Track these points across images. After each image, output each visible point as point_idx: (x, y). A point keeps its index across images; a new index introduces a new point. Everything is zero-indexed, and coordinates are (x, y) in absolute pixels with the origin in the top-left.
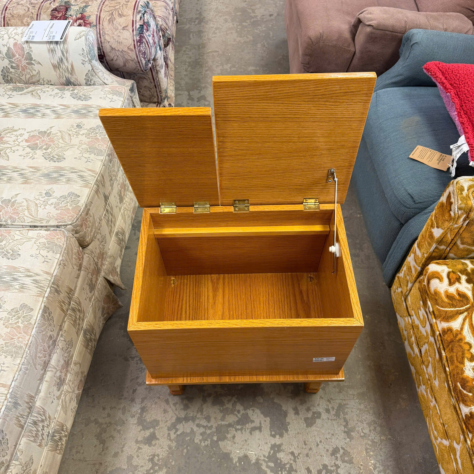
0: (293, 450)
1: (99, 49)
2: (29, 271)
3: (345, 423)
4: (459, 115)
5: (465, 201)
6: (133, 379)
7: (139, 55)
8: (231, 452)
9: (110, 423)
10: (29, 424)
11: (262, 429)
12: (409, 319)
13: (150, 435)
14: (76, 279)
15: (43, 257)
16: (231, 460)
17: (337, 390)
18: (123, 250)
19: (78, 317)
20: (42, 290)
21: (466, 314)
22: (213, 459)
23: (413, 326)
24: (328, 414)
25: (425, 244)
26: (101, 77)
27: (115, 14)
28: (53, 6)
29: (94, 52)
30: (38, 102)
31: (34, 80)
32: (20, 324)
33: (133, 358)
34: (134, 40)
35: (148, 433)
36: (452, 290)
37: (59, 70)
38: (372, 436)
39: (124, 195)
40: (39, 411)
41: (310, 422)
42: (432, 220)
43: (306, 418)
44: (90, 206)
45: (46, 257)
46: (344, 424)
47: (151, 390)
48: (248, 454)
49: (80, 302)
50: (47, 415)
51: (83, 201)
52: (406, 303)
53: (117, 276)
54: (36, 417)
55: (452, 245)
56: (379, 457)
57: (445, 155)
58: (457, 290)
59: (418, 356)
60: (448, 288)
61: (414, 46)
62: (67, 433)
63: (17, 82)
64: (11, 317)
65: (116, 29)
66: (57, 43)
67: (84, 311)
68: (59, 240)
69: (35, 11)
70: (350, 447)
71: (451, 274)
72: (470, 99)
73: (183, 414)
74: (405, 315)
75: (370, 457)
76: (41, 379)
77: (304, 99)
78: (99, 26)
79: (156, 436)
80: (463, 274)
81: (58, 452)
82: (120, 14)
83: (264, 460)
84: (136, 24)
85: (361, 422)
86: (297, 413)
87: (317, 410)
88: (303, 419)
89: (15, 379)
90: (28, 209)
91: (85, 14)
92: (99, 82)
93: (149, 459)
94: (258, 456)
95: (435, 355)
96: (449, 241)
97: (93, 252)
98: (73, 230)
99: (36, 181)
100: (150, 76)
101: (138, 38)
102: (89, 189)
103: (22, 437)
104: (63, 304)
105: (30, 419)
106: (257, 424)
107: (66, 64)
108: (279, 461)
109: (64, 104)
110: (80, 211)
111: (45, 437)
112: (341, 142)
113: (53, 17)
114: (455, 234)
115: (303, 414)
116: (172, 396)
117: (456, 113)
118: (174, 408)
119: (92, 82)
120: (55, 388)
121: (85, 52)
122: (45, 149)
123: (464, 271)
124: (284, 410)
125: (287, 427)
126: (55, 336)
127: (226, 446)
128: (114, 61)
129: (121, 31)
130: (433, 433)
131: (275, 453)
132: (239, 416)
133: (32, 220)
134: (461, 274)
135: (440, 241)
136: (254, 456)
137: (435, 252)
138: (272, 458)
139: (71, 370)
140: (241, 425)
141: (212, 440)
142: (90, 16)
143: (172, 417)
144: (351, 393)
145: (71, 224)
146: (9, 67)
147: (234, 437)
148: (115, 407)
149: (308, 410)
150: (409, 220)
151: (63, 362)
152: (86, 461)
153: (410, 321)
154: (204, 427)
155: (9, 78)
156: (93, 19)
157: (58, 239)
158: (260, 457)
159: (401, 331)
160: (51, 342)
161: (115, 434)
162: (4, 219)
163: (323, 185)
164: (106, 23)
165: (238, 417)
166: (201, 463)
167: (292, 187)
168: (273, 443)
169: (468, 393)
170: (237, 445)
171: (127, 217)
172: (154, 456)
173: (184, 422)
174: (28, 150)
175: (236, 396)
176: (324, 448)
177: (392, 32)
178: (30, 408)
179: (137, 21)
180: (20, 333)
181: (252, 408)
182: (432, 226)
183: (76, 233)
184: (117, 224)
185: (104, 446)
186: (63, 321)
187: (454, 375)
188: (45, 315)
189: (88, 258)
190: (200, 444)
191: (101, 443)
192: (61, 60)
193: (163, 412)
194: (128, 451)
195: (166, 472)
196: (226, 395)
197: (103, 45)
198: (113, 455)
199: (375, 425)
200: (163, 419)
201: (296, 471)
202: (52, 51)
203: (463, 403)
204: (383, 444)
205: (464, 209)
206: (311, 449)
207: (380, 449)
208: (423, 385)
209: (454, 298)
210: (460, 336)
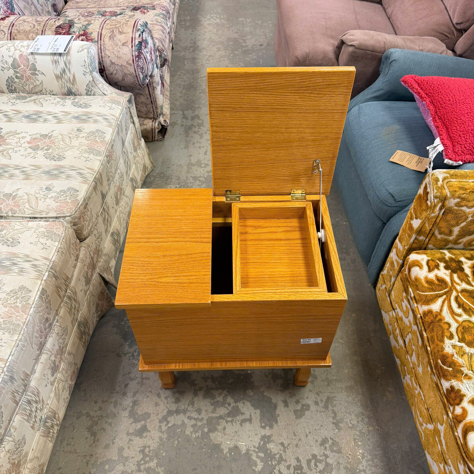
0: (282, 440)
1: (100, 63)
2: (28, 256)
3: (333, 415)
4: (434, 120)
5: (440, 191)
6: (125, 374)
7: (137, 69)
8: (222, 443)
9: (101, 416)
10: (23, 402)
11: (253, 421)
12: (394, 312)
13: (141, 427)
14: (73, 268)
15: (42, 244)
16: (222, 451)
17: (326, 384)
18: (118, 253)
19: (73, 306)
20: (41, 273)
21: (444, 297)
22: (204, 450)
23: (398, 319)
24: (317, 407)
25: (406, 237)
26: (101, 88)
27: (116, 31)
28: (58, 24)
29: (95, 64)
30: (41, 109)
31: (37, 90)
32: (18, 304)
33: (125, 354)
34: (133, 56)
35: (139, 426)
36: (432, 276)
37: (62, 80)
38: (360, 427)
39: (120, 198)
40: (34, 391)
41: (299, 414)
42: (411, 213)
43: (296, 410)
44: (88, 201)
45: (46, 244)
47: (143, 384)
48: (238, 445)
49: (76, 292)
50: (41, 398)
51: (81, 195)
52: (390, 298)
53: (112, 276)
54: (31, 396)
55: (430, 235)
56: (367, 446)
57: (423, 158)
58: (436, 276)
59: (402, 347)
60: (427, 274)
61: (392, 63)
62: (58, 423)
63: (20, 92)
64: (9, 297)
65: (117, 45)
66: (60, 54)
67: (79, 302)
68: (58, 230)
69: (40, 28)
70: (339, 437)
71: (431, 262)
72: (444, 105)
73: (174, 407)
74: (389, 310)
75: (358, 447)
76: (37, 359)
77: (290, 90)
78: (101, 42)
79: (147, 428)
80: (442, 262)
81: (50, 439)
82: (120, 32)
83: (254, 451)
84: (135, 40)
85: (349, 414)
86: (286, 405)
87: (306, 402)
88: (292, 411)
89: (12, 353)
90: (28, 202)
91: (87, 31)
92: (99, 93)
93: (140, 450)
94: (248, 447)
95: (418, 342)
96: (428, 232)
97: (89, 246)
98: (71, 222)
99: (37, 177)
100: (147, 92)
101: (137, 54)
102: (87, 185)
103: (16, 415)
104: (60, 290)
105: (25, 398)
106: (247, 416)
107: (68, 75)
108: (269, 451)
109: (66, 111)
110: (78, 204)
111: (38, 420)
112: (324, 133)
113: (57, 33)
114: (433, 223)
115: (292, 406)
116: (164, 390)
117: (431, 118)
118: (165, 401)
119: (93, 92)
120: (50, 372)
121: (87, 63)
122: (46, 150)
123: (442, 260)
124: (273, 403)
125: (277, 419)
126: (52, 319)
127: (217, 437)
128: (114, 75)
129: (121, 47)
130: (419, 420)
131: (265, 444)
132: (230, 408)
133: (32, 212)
134: (440, 261)
135: (419, 232)
136: (245, 447)
137: (415, 243)
138: (262, 448)
139: (65, 359)
140: (231, 417)
141: (203, 432)
142: (92, 33)
143: (163, 410)
144: (339, 386)
145: (69, 216)
146: (14, 77)
147: (224, 429)
148: (107, 401)
149: (297, 402)
150: (390, 218)
151: (58, 347)
152: (76, 453)
153: (394, 314)
154: (195, 419)
155: (13, 88)
156: (95, 35)
157: (56, 228)
158: (251, 447)
159: (386, 327)
160: (47, 324)
161: (106, 426)
162: (5, 211)
163: (308, 176)
164: (107, 40)
165: (229, 410)
166: (192, 454)
167: (280, 178)
168: (263, 434)
169: (448, 368)
170: (227, 436)
171: (122, 220)
172: (145, 447)
173: (175, 415)
174: (30, 150)
175: (227, 390)
176: (314, 438)
177: (373, 51)
178: (25, 386)
179: (136, 38)
180: (18, 312)
181: (242, 401)
182: (412, 218)
183: (74, 225)
184: (113, 224)
185: (95, 438)
186: (59, 307)
187: (435, 353)
188: (43, 297)
189: (85, 251)
190: (191, 436)
191: (92, 435)
192: (64, 71)
193: (154, 405)
194: (119, 443)
195: (157, 463)
196: (217, 389)
197: (103, 60)
198: (104, 447)
199: (363, 417)
200: (154, 412)
201: (286, 461)
202: (56, 62)
203: (444, 378)
204: (370, 434)
205: (439, 198)
206: (300, 440)
207: (368, 439)
208: (408, 374)
209: (433, 284)
210: (439, 317)
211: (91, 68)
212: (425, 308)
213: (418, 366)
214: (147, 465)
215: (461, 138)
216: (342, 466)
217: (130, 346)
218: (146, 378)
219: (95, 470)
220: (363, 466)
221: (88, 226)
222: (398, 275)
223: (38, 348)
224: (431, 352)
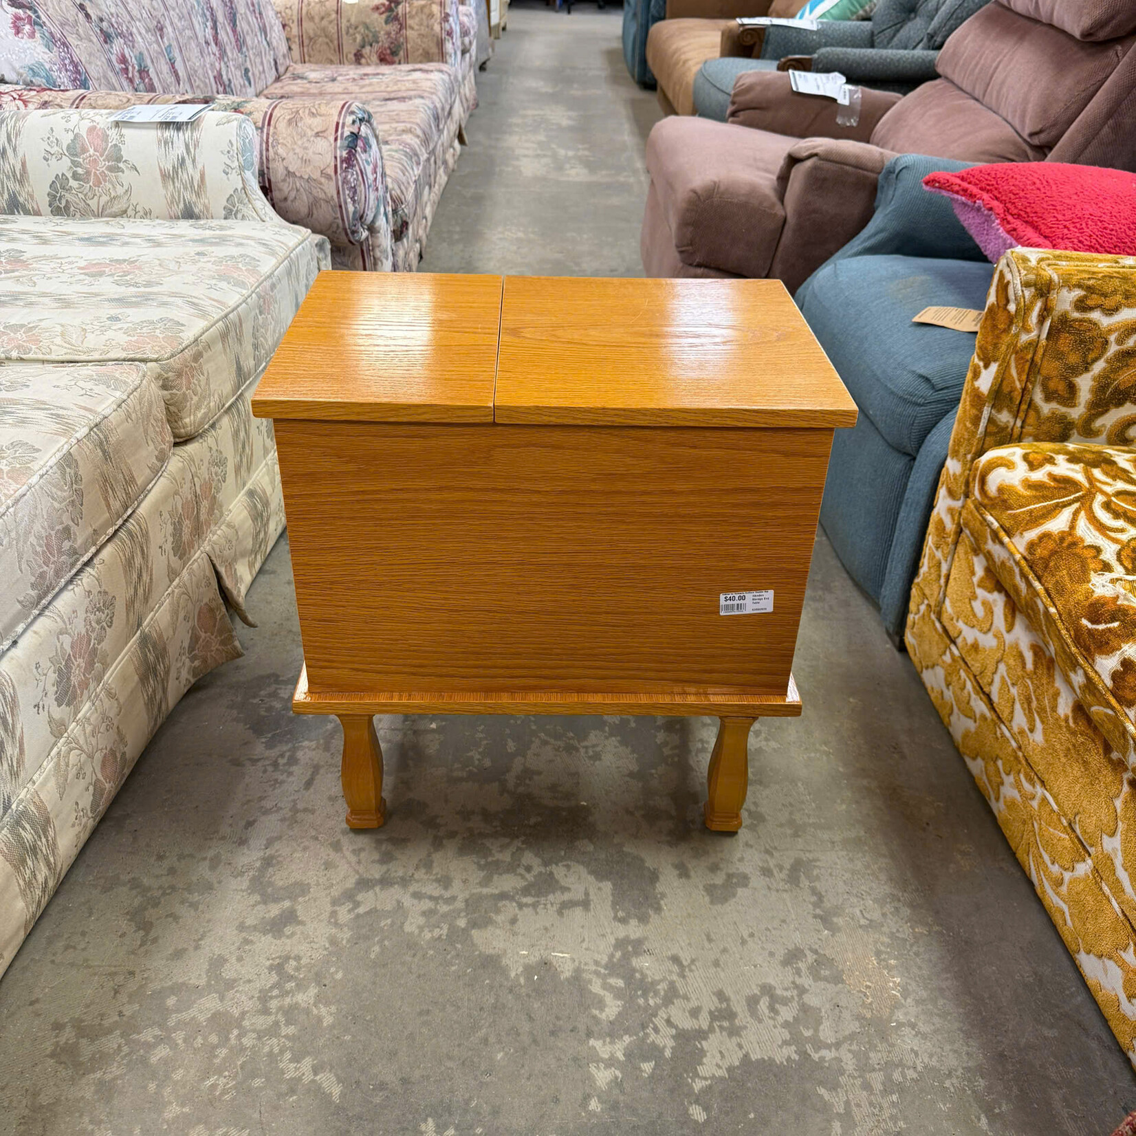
0: (675, 950)
2: (42, 403)
3: (814, 899)
5: (1034, 272)
6: (249, 801)
7: (343, 189)
8: (505, 954)
9: (173, 888)
11: (592, 906)
12: (953, 648)
13: (281, 915)
14: (149, 471)
15: (83, 389)
16: (504, 971)
17: (789, 832)
18: (259, 559)
20: (70, 428)
21: (1076, 505)
22: (453, 968)
23: (965, 656)
24: (767, 879)
25: (967, 430)
26: (259, 211)
27: (304, 113)
29: (252, 155)
30: (118, 231)
31: (116, 208)
33: (254, 761)
34: (336, 158)
35: (274, 910)
36: (1039, 475)
37: (174, 183)
38: (892, 924)
41: (720, 894)
42: (973, 366)
43: (710, 885)
44: (205, 350)
45: (91, 390)
46: (812, 900)
47: (296, 822)
48: (551, 958)
49: (148, 537)
51: (188, 335)
52: (941, 621)
55: (1024, 407)
56: (915, 970)
58: (1051, 475)
59: (985, 717)
60: (1027, 475)
61: (901, 174)
62: (52, 860)
65: (303, 135)
66: (179, 127)
67: (151, 572)
70: (833, 948)
71: (1032, 456)
73: (376, 872)
75: (890, 971)
78: (268, 130)
79: (297, 917)
80: (1060, 454)
81: (22, 884)
82: (313, 113)
83: (597, 973)
84: (343, 127)
85: (857, 896)
86: (684, 873)
87: (738, 869)
88: (701, 887)
90: (63, 336)
92: (254, 218)
93: (271, 965)
94: (580, 963)
96: (1017, 396)
97: (193, 461)
98: (159, 377)
99: (91, 305)
101: (344, 154)
102: (204, 322)
104: (110, 490)
106: (577, 893)
107: (191, 171)
108: (638, 975)
109: (174, 233)
110: (180, 345)
114: (1027, 367)
115: (700, 876)
116: (351, 835)
117: (998, 221)
118: (353, 859)
119: (240, 216)
120: (52, 676)
121: (235, 148)
122: (120, 276)
123: (1060, 451)
124: (649, 869)
125: (658, 903)
126: (79, 541)
127: (490, 940)
128: (289, 202)
129: (312, 139)
130: (1050, 878)
131: (626, 957)
132: (529, 877)
133: (69, 351)
134: (1055, 454)
135: (999, 396)
136: (569, 963)
137: (990, 434)
138: (619, 967)
139: (96, 698)
140: (533, 896)
141: (453, 930)
143: (345, 878)
144: (826, 837)
145: (156, 361)
146: (69, 175)
147: (513, 921)
148: (191, 856)
149: (714, 868)
151: (84, 631)
152: (88, 967)
154: (431, 898)
155: (63, 204)
157: (121, 373)
158: (586, 964)
160: (67, 544)
161: (183, 910)
164: (282, 126)
165: (526, 880)
166: (419, 977)
168: (621, 936)
169: (1109, 626)
170: (520, 938)
172: (287, 958)
173: (377, 889)
174: (82, 277)
175: (523, 838)
176: (763, 948)
177: (857, 167)
179: (347, 125)
181: (565, 863)
182: (976, 377)
183: (165, 387)
184: (255, 474)
185: (147, 933)
186: (103, 529)
187: (1069, 612)
189: (182, 464)
190: (419, 935)
191: (139, 928)
192: (182, 163)
193: (323, 867)
194: (212, 947)
195: (318, 996)
196: (495, 835)
197: (270, 166)
198: (171, 955)
199: (896, 904)
200: (321, 881)
201: (686, 998)
202: (167, 143)
203: (1102, 653)
204: (921, 942)
205: (1035, 285)
206: (725, 950)
207: (915, 954)
208: (1008, 774)
209: (1046, 487)
210: (1070, 539)
211: (241, 159)
212: (1032, 534)
213: (1032, 731)
214: (288, 1000)
215: (1069, 230)
216: (846, 1015)
217: (270, 745)
218: (305, 810)
219: (136, 1007)
220: (906, 1014)
221: (198, 407)
222: (956, 543)
223: (33, 579)
224: (1060, 615)
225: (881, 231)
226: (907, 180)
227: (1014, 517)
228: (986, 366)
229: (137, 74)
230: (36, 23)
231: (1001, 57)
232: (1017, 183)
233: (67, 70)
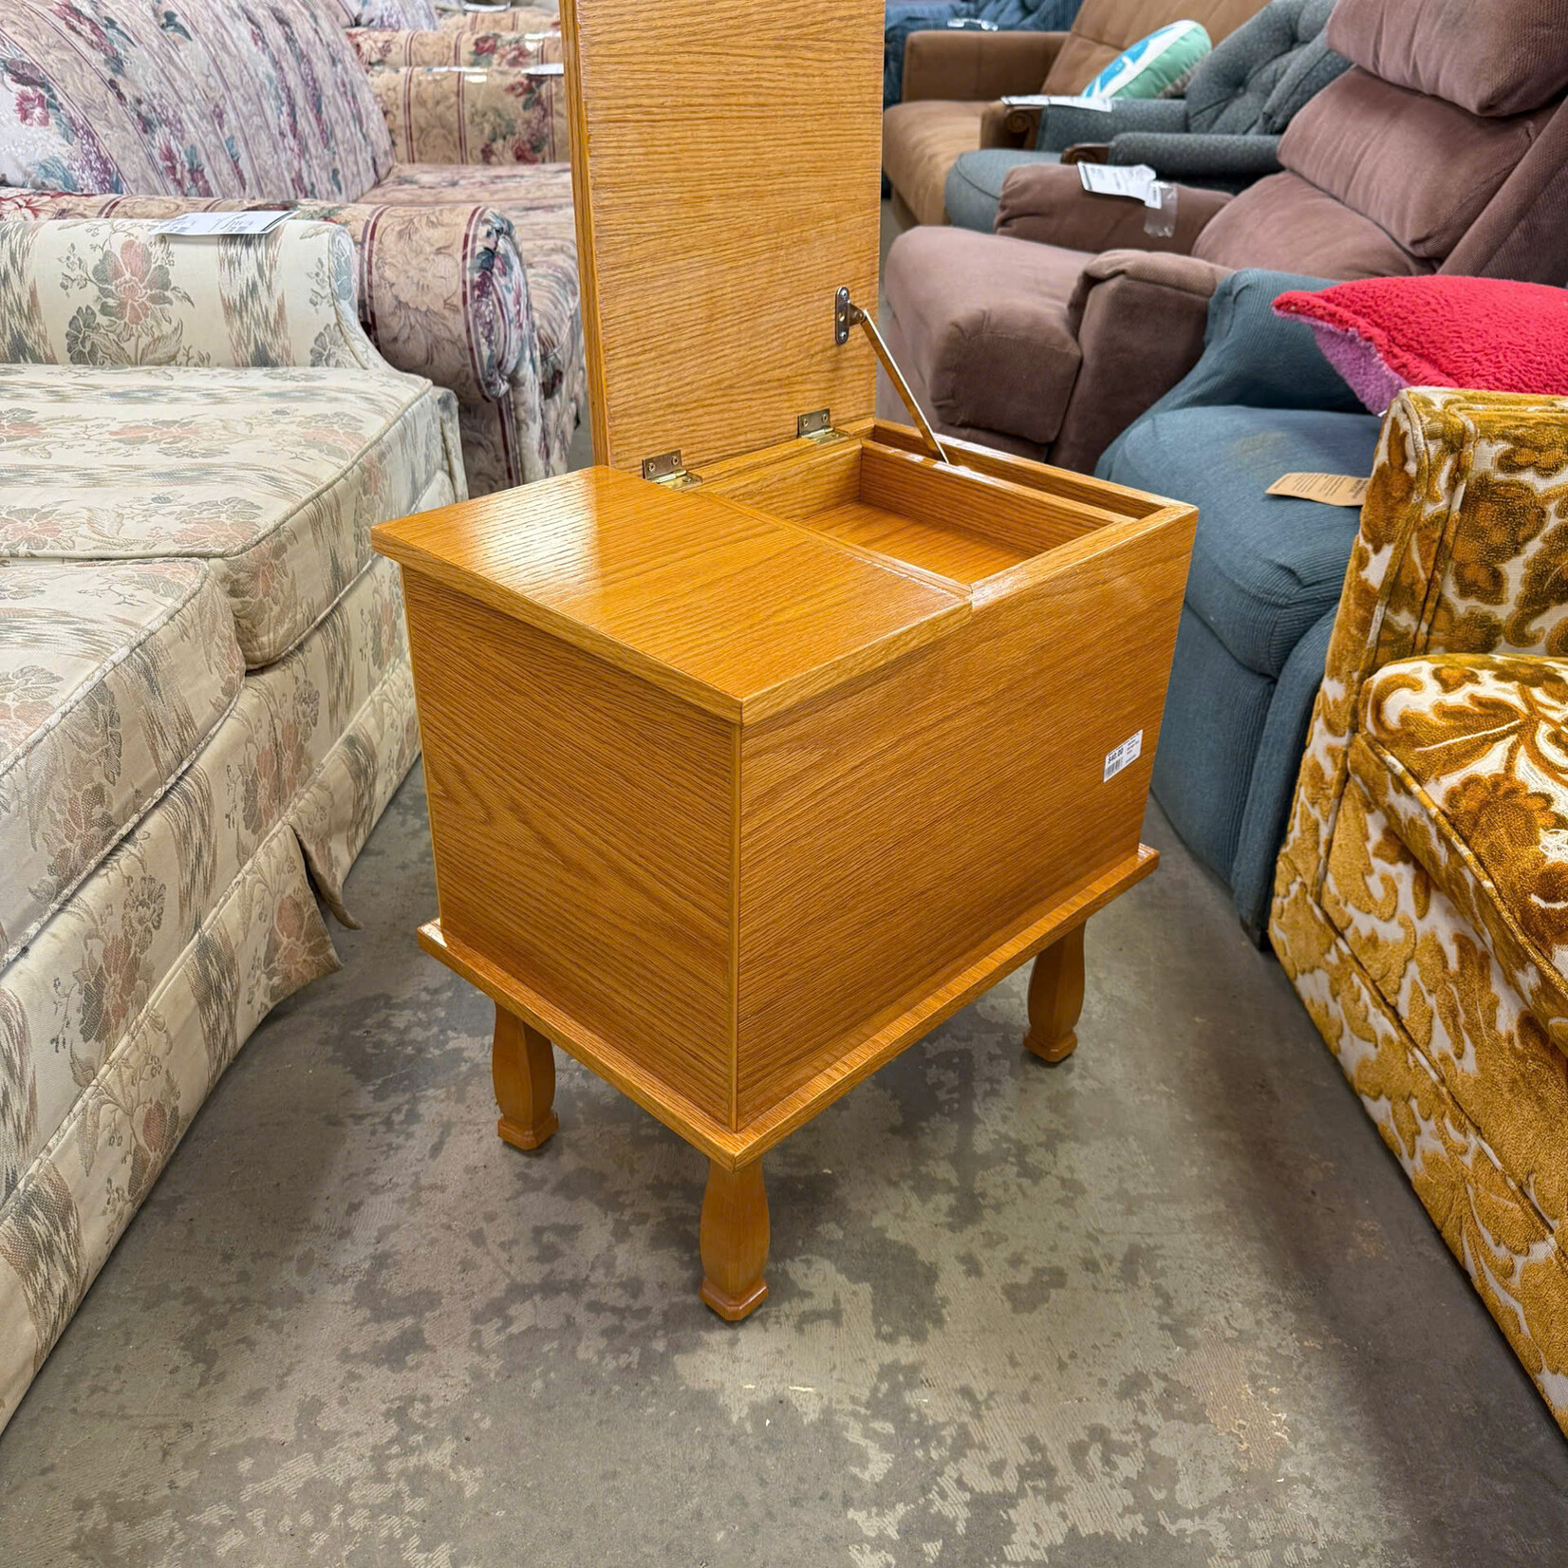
0: (965, 1379)
2: (64, 614)
3: (1159, 1302)
4: (1390, 355)
6: (352, 1175)
7: (475, 327)
8: (722, 1389)
9: (245, 1300)
11: (844, 1318)
12: (1341, 944)
13: (401, 1338)
14: (212, 707)
15: (120, 595)
16: (722, 1414)
17: (1119, 1207)
19: (194, 839)
20: (104, 648)
21: (1513, 738)
22: (650, 1410)
23: (1360, 954)
24: (1091, 1275)
25: (1352, 639)
29: (349, 278)
30: (165, 383)
31: (160, 354)
32: (8, 702)
33: (359, 1119)
34: (464, 282)
35: (391, 1331)
36: (1458, 698)
37: (241, 317)
38: (1271, 1336)
41: (1025, 1299)
42: (1358, 551)
43: (1011, 1285)
44: (289, 541)
45: (131, 596)
46: (1156, 1304)
47: (420, 1204)
48: (788, 1393)
51: (266, 521)
52: (1321, 906)
55: (1431, 605)
56: (1307, 1401)
58: (1474, 698)
59: (1390, 1035)
60: (1441, 698)
61: (1240, 297)
62: (73, 1263)
65: (418, 253)
66: (248, 241)
68: (179, 576)
70: (1189, 1371)
71: (1445, 672)
73: (534, 1274)
74: (1325, 948)
75: (1271, 1403)
78: (371, 245)
79: (424, 1340)
80: (1483, 669)
81: (31, 1297)
82: (432, 223)
83: (855, 1414)
84: (474, 241)
85: (1220, 1297)
86: (974, 1271)
87: (1050, 1261)
88: (999, 1289)
90: (90, 523)
92: (353, 365)
93: (389, 1410)
94: (830, 1400)
95: (1446, 965)
96: (1421, 590)
97: (273, 699)
98: (225, 579)
99: (129, 482)
101: (477, 277)
102: (291, 504)
104: (158, 735)
106: (822, 1301)
107: (265, 300)
108: (913, 1416)
109: (243, 385)
110: (255, 534)
114: (1434, 550)
115: (996, 1274)
117: (1380, 355)
118: (502, 1257)
119: (332, 362)
120: (77, 998)
121: (326, 269)
122: (169, 443)
123: (1485, 666)
124: (923, 1263)
125: (938, 1313)
126: (116, 804)
127: (700, 1369)
128: (400, 343)
129: (432, 257)
130: (1493, 1264)
131: (896, 1390)
133: (100, 545)
134: (1477, 668)
135: (1396, 590)
136: (815, 1400)
137: (1384, 643)
138: (886, 1405)
139: (137, 1029)
141: (647, 1353)
143: (491, 1283)
146: (96, 308)
147: (733, 1341)
148: (271, 1254)
149: (1016, 1261)
151: (122, 937)
152: (126, 1417)
153: (1345, 949)
154: (614, 1310)
155: (88, 348)
157: (173, 573)
158: (839, 1402)
160: (99, 811)
161: (260, 1333)
162: (6, 543)
164: (390, 240)
166: (600, 1423)
168: (888, 1360)
170: (744, 1365)
171: (387, 721)
172: (411, 1400)
173: (537, 1298)
174: (116, 445)
176: (1090, 1374)
180: (4, 717)
181: (803, 1257)
182: (1363, 565)
183: (234, 592)
184: (358, 714)
185: (209, 1368)
187: (1512, 887)
189: (257, 700)
190: (599, 1364)
191: (197, 1360)
192: (253, 289)
193: (459, 1268)
194: (303, 1384)
195: (455, 1454)
197: (374, 294)
198: (244, 1397)
199: (1274, 1307)
200: (457, 1287)
201: (983, 1447)
202: (232, 263)
204: (1313, 1361)
205: (1443, 436)
206: (1036, 1378)
207: (1306, 1378)
208: (1427, 1119)
209: (1468, 715)
210: (1507, 785)
211: (335, 285)
212: (1453, 780)
213: (1459, 1056)
214: (413, 1461)
216: (1213, 1468)
217: (380, 1095)
218: (433, 1187)
219: (195, 1474)
220: (1298, 1465)
221: (279, 622)
222: (1340, 796)
223: (51, 860)
224: (1499, 891)
225: (1216, 373)
226: (1250, 304)
227: (1426, 756)
228: (1377, 550)
229: (187, 175)
230: (50, 105)
231: (1367, 141)
232: (1404, 303)
233: (92, 169)
